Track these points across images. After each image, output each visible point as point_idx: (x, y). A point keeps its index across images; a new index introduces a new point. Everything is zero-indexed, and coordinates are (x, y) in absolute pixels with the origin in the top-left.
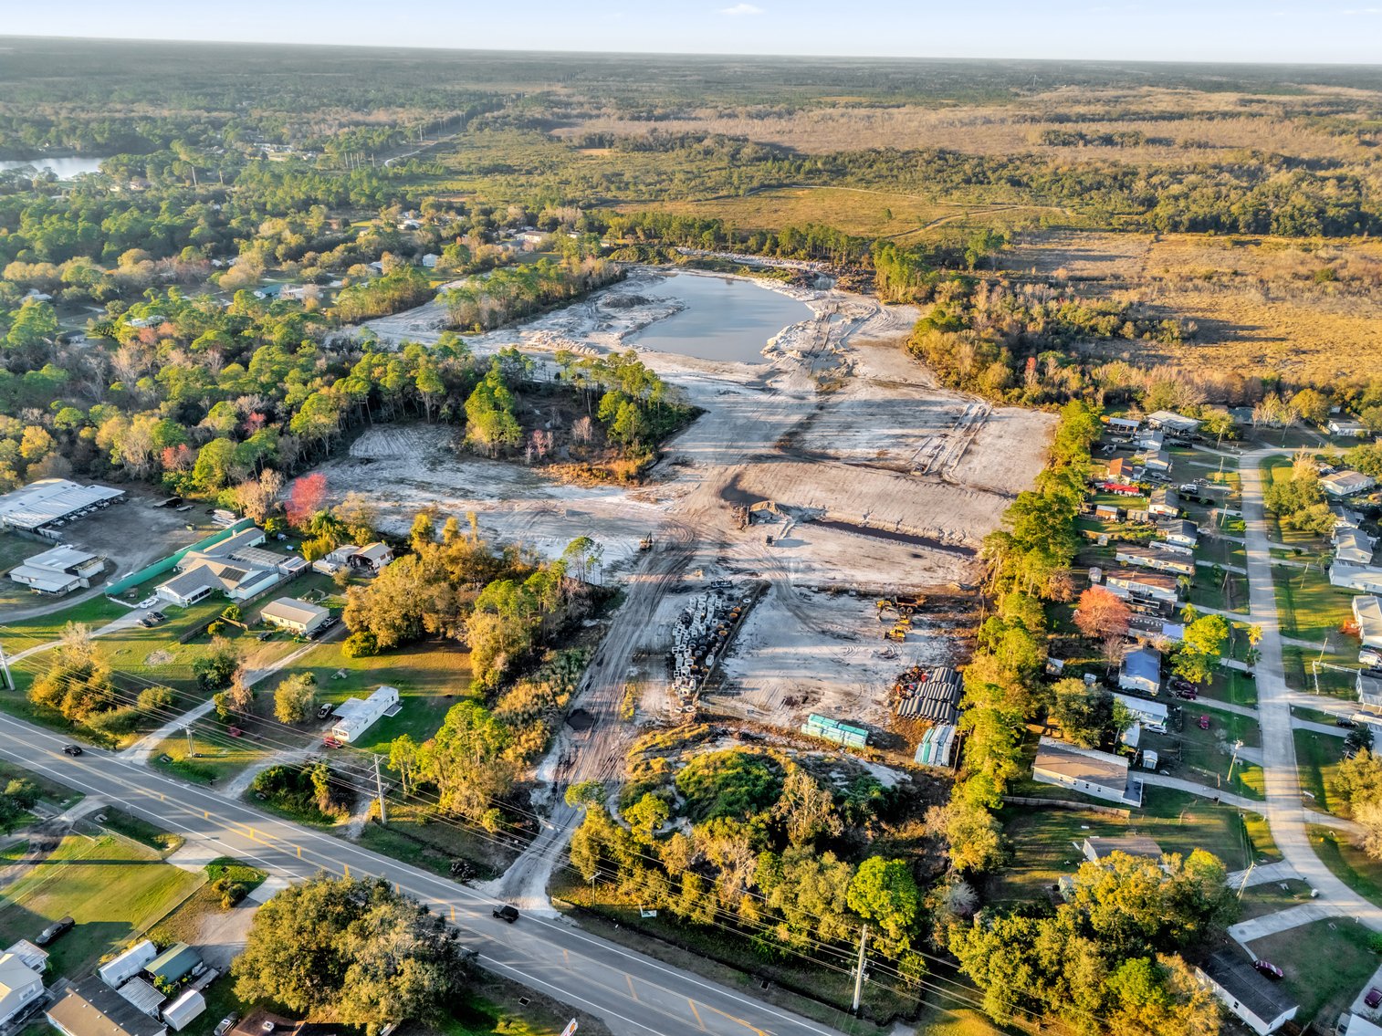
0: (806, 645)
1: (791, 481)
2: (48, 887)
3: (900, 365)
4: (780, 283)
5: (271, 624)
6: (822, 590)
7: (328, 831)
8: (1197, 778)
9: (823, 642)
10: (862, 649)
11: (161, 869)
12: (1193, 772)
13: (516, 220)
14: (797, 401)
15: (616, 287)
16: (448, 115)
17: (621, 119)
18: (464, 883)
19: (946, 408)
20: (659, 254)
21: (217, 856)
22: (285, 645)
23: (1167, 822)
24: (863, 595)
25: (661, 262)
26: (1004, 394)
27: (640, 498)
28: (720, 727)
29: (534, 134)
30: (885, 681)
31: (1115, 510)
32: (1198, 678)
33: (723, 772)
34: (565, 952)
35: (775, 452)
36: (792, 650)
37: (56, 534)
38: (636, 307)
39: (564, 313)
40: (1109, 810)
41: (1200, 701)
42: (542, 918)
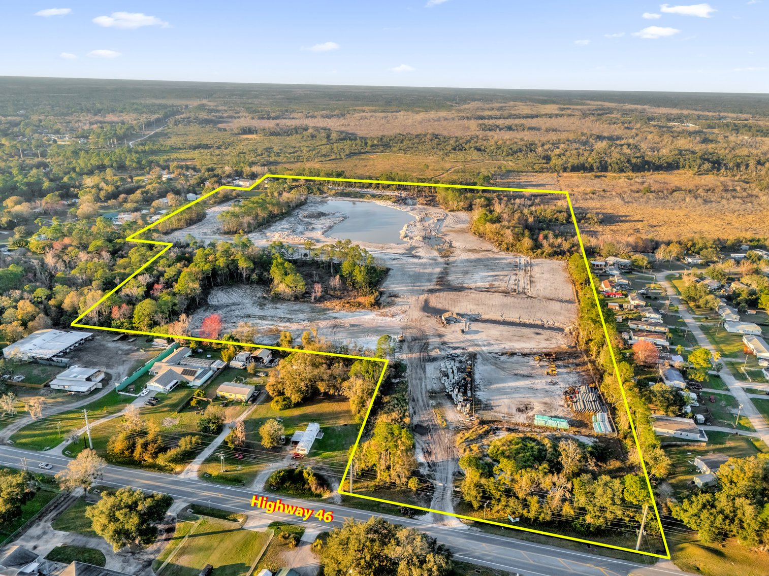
0: (510, 382)
1: (455, 302)
2: (183, 552)
3: (473, 242)
4: (389, 203)
5: (223, 397)
6: (503, 354)
7: (318, 501)
8: (723, 425)
9: (518, 380)
10: (539, 381)
11: (241, 534)
12: (720, 422)
13: (231, 174)
14: (433, 262)
15: (304, 207)
16: (154, 117)
17: (253, 118)
18: (411, 518)
19: (508, 261)
20: (319, 189)
21: (270, 522)
22: (238, 408)
23: (723, 446)
24: (525, 355)
25: (320, 194)
26: (534, 252)
27: (382, 315)
28: (494, 426)
29: (209, 127)
30: (559, 395)
31: (617, 304)
32: (701, 379)
33: (514, 447)
34: (484, 545)
35: (438, 287)
36: (506, 385)
38: (322, 218)
39: (284, 222)
40: (696, 444)
41: (704, 390)
42: (462, 530)
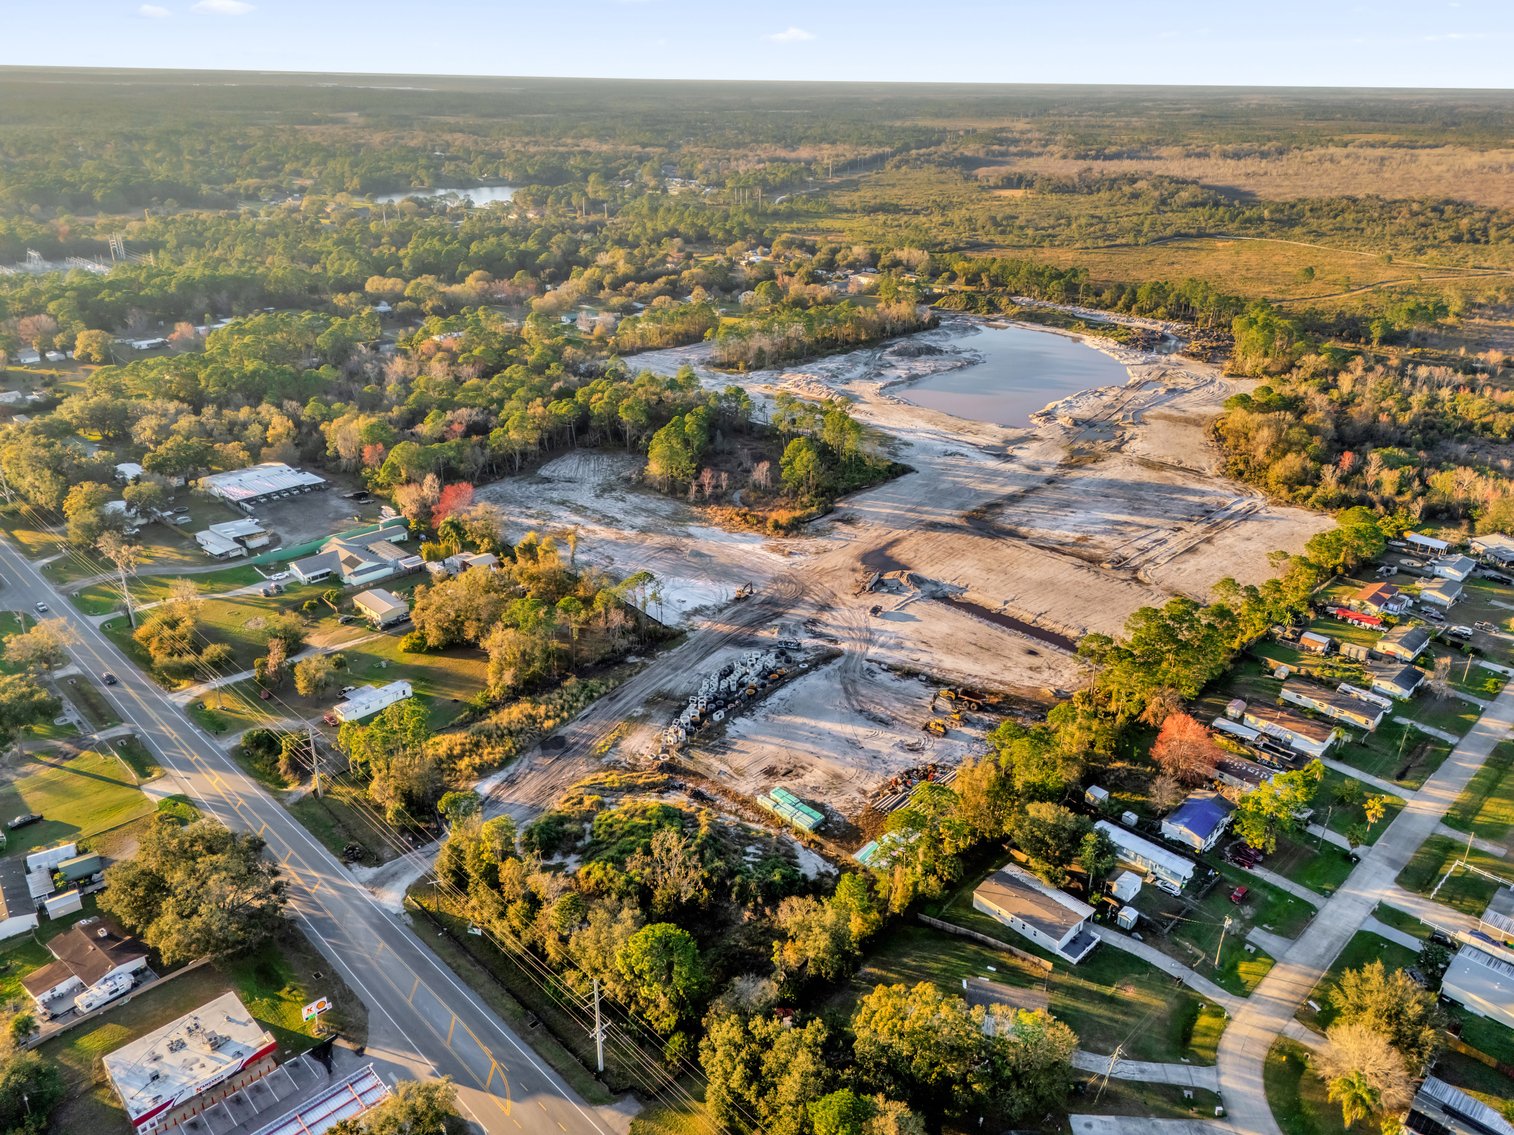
0: (831, 721)
1: (952, 553)
2: (49, 786)
3: (1193, 446)
4: (1111, 343)
5: (359, 611)
6: (891, 669)
7: (274, 793)
8: (1177, 953)
9: (852, 721)
10: (889, 735)
11: (134, 792)
12: (1176, 944)
14: (1028, 471)
15: (918, 336)
18: (345, 864)
19: (1205, 499)
20: (990, 303)
21: (179, 792)
23: (1095, 987)
24: (934, 682)
25: (989, 312)
26: (1291, 490)
27: (774, 550)
28: (680, 780)
29: (952, 173)
30: (889, 772)
31: (1326, 640)
32: (1259, 843)
33: (638, 820)
34: (382, 944)
35: (957, 522)
36: (813, 723)
37: (249, 508)
38: (923, 357)
40: (1030, 957)
41: (1258, 872)
42: (386, 911)
